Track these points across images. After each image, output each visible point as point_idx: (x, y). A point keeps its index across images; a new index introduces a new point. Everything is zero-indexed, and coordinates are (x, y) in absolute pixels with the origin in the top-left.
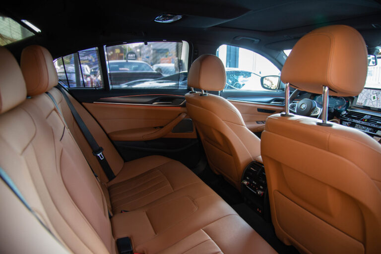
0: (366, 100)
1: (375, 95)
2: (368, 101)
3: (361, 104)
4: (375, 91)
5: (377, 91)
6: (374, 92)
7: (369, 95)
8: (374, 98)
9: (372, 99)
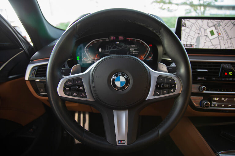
0: (198, 39)
1: (213, 29)
2: (203, 39)
3: (191, 45)
4: (211, 22)
5: (215, 22)
6: (211, 24)
7: (202, 30)
8: (212, 33)
9: (209, 34)
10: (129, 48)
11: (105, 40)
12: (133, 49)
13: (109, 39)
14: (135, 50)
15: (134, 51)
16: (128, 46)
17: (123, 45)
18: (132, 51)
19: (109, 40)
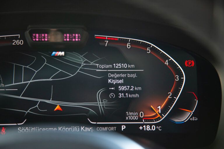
10: (105, 75)
11: (11, 39)
12: (119, 78)
13: (23, 38)
14: (127, 82)
15: (121, 85)
16: (102, 67)
17: (81, 60)
18: (117, 85)
19: (25, 41)
